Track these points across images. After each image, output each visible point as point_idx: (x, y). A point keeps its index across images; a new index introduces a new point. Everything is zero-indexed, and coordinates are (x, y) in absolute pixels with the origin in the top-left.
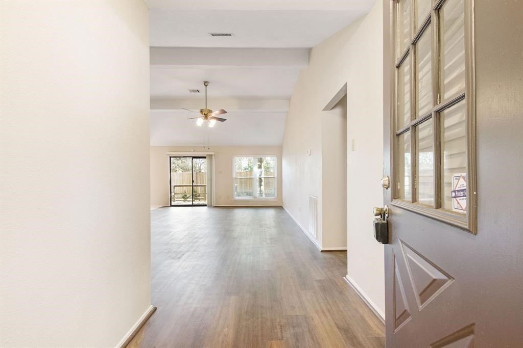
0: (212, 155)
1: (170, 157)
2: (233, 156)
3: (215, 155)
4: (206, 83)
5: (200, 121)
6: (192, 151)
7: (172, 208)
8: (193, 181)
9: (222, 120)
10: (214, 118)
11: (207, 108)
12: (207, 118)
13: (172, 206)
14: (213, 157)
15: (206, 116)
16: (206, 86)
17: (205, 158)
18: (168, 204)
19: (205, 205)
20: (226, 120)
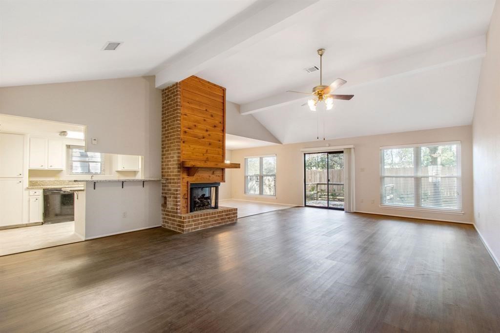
0: (350, 148)
1: (305, 154)
2: (381, 148)
3: (354, 148)
4: (321, 52)
5: (312, 104)
6: (327, 145)
7: (307, 209)
8: (329, 180)
9: (348, 97)
10: (333, 96)
11: (323, 84)
12: (322, 98)
13: (306, 206)
14: (352, 151)
15: (320, 96)
16: (321, 55)
17: (342, 152)
18: (302, 204)
19: (343, 210)
20: (353, 96)
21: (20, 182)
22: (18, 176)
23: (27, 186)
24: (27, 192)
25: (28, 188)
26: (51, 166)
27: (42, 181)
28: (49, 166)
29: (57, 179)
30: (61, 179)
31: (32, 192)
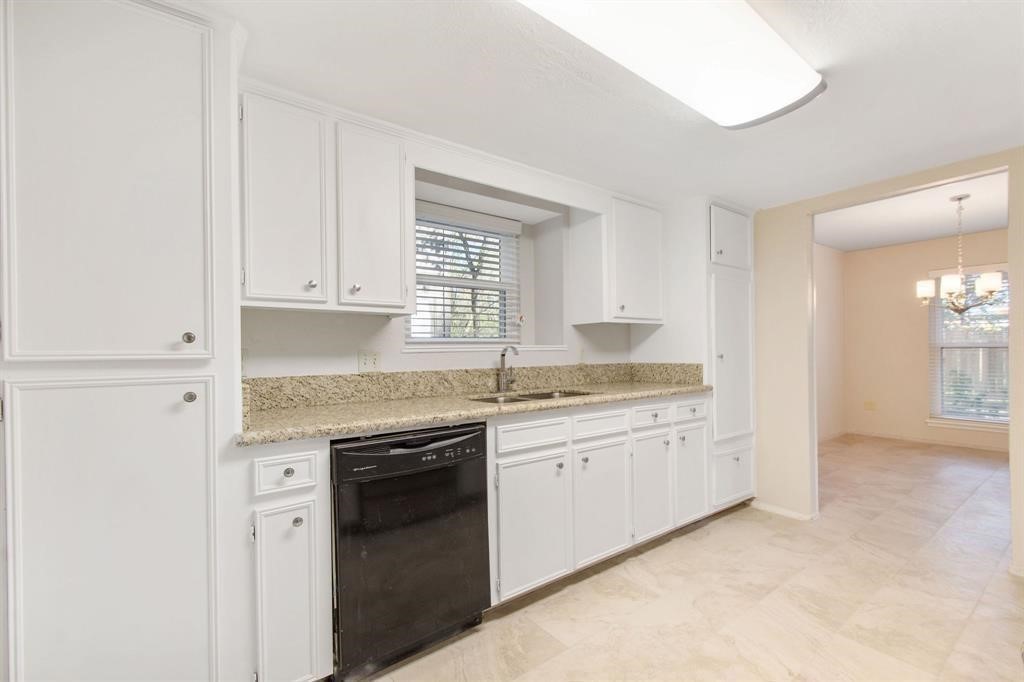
21: (191, 397)
22: (174, 347)
23: (239, 430)
24: (238, 469)
25: (241, 444)
26: (354, 290)
27: (304, 381)
28: (346, 286)
29: (369, 368)
30: (386, 366)
31: (267, 467)
